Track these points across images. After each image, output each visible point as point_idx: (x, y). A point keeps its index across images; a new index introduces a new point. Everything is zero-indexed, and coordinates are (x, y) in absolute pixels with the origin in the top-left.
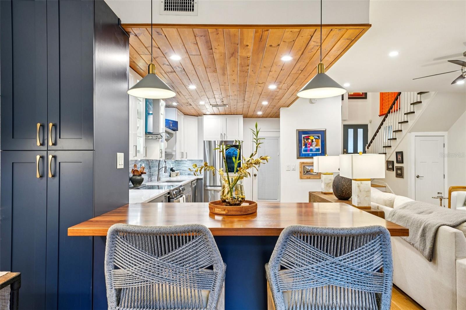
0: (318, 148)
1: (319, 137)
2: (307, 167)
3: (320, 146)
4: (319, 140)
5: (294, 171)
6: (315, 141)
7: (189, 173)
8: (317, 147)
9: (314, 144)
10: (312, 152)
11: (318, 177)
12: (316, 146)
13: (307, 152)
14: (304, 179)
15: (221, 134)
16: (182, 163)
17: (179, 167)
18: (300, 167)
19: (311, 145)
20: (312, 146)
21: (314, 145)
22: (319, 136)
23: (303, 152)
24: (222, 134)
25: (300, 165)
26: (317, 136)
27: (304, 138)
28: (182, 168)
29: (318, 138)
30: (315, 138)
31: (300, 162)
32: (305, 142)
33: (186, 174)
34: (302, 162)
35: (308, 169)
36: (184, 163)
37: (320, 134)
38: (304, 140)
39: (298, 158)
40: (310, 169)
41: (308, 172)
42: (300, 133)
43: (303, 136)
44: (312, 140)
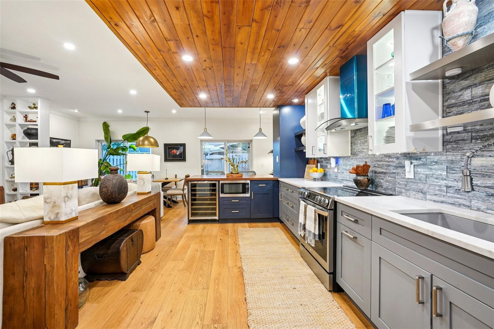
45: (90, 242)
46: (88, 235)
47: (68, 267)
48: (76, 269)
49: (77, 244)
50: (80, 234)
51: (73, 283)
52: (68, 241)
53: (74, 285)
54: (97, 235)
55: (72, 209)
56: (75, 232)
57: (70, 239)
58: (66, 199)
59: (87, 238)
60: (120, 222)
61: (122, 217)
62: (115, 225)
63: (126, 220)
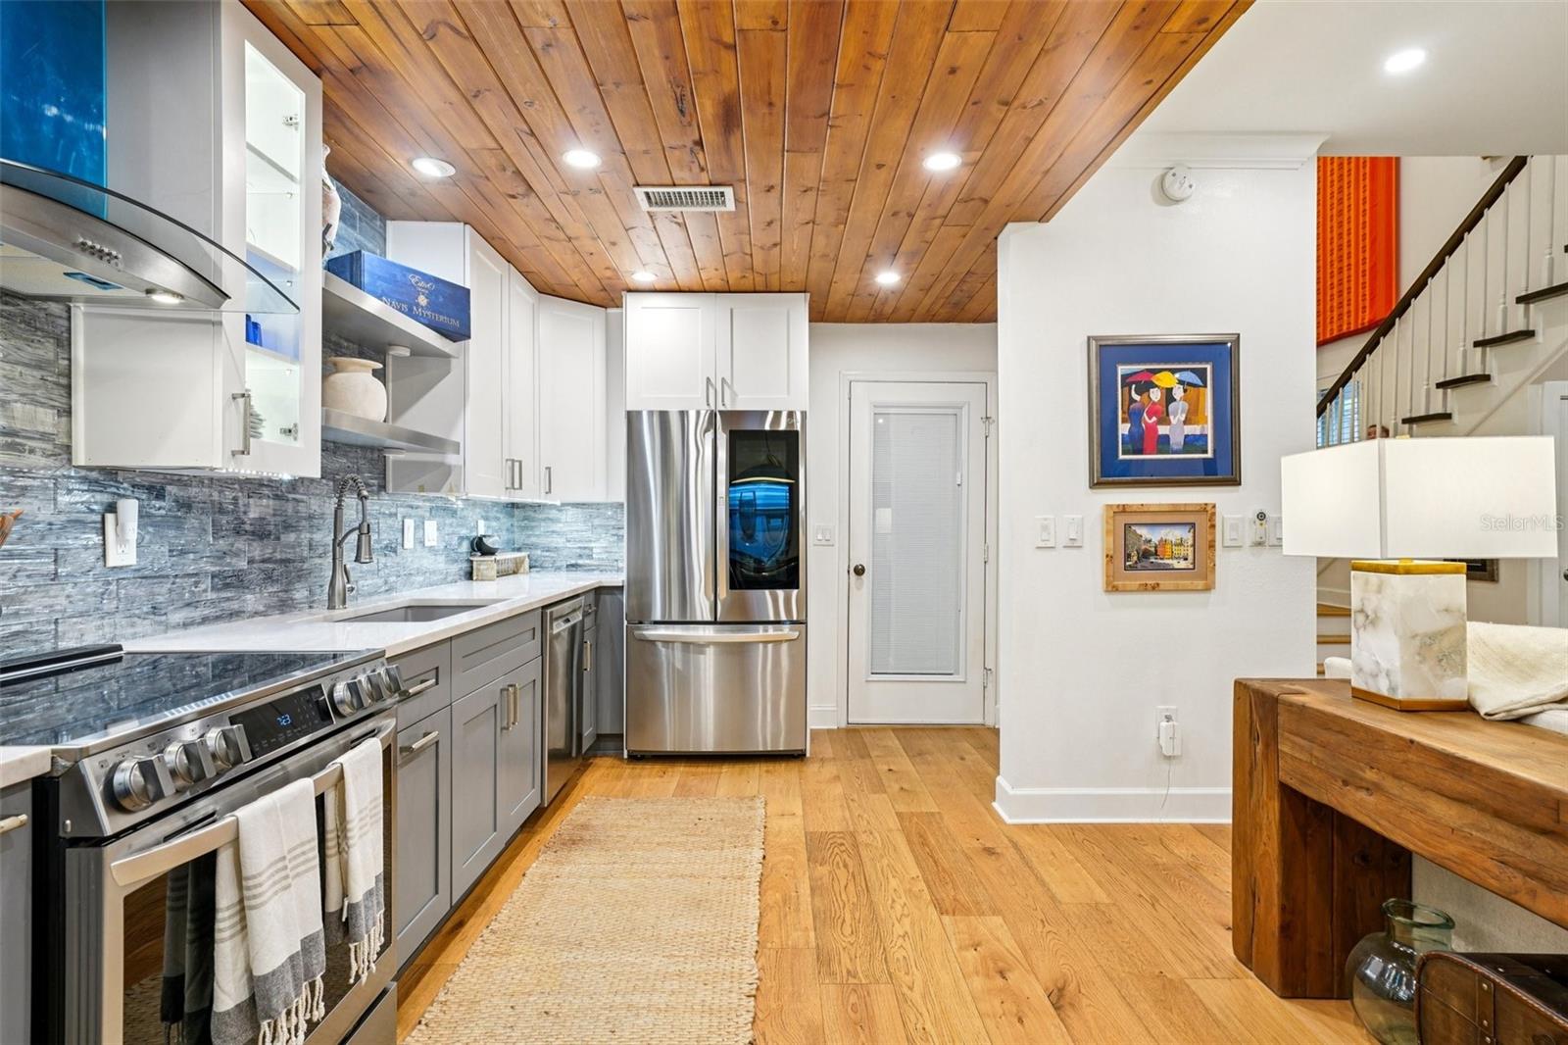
0: (1198, 433)
1: (1201, 373)
2: (1143, 532)
3: (1206, 422)
4: (1205, 395)
5: (1075, 552)
6: (1185, 399)
7: (573, 562)
8: (1193, 430)
9: (1178, 411)
10: (1167, 453)
11: (1200, 584)
12: (1185, 422)
13: (1141, 452)
14: (1125, 591)
15: (708, 378)
16: (540, 516)
17: (529, 536)
18: (1108, 532)
19: (1164, 420)
20: (1169, 423)
21: (1177, 418)
22: (1206, 369)
23: (1124, 453)
24: (713, 381)
25: (1107, 522)
26: (1193, 370)
27: (1128, 381)
28: (544, 541)
29: (1196, 380)
30: (1181, 382)
31: (1109, 507)
32: (1132, 401)
33: (558, 564)
34: (1118, 506)
35: (1150, 541)
36: (550, 519)
37: (1207, 362)
38: (1127, 389)
39: (1095, 485)
40: (1155, 540)
41: (1146, 554)
42: (1108, 354)
43: (1122, 370)
44: (1169, 391)
46: (1301, 748)
49: (1274, 745)
50: (1280, 721)
52: (1255, 717)
56: (1268, 705)
57: (1258, 714)
58: (1361, 618)
59: (1297, 755)
60: (1479, 845)
61: (1502, 827)
62: (1435, 821)
63: (1541, 879)
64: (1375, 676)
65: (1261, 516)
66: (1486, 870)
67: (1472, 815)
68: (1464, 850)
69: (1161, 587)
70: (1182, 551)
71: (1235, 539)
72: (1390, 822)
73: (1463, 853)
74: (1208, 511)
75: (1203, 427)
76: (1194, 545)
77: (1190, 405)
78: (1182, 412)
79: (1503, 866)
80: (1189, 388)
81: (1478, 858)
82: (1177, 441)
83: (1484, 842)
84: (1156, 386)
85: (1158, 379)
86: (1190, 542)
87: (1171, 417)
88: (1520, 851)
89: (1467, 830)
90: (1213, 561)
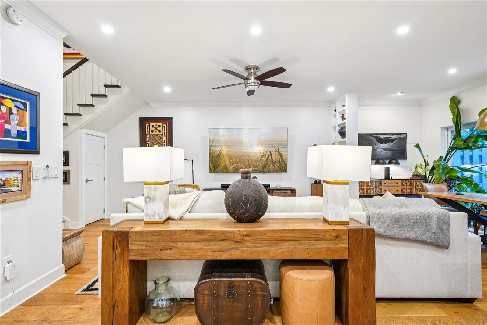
0: (23, 130)
1: (25, 105)
3: (27, 126)
4: (26, 115)
6: (17, 114)
8: (21, 129)
9: (14, 119)
10: (10, 138)
11: (25, 196)
12: (18, 125)
19: (8, 122)
20: (10, 124)
21: (14, 122)
22: (26, 104)
26: (21, 102)
29: (23, 107)
30: (16, 106)
37: (28, 100)
40: (4, 178)
44: (10, 109)
45: (145, 254)
46: (142, 245)
47: (115, 267)
48: (124, 274)
49: (126, 248)
50: (131, 239)
51: (120, 287)
52: (116, 242)
53: (121, 289)
54: (157, 250)
55: (155, 212)
56: (123, 235)
57: (117, 240)
58: (148, 199)
59: (140, 248)
60: (207, 250)
61: (212, 243)
62: (194, 249)
63: (222, 251)
64: (154, 216)
65: (47, 167)
66: (209, 255)
67: (204, 243)
68: (203, 253)
69: (7, 201)
70: (16, 183)
71: (37, 176)
72: (179, 255)
73: (203, 254)
74: (28, 165)
75: (25, 128)
76: (22, 180)
77: (20, 117)
78: (16, 120)
79: (213, 252)
80: (19, 110)
81: (206, 254)
82: (14, 132)
83: (208, 249)
84: (4, 105)
85: (5, 102)
86: (20, 178)
87: (11, 121)
88: (217, 247)
89: (203, 248)
90: (30, 186)
